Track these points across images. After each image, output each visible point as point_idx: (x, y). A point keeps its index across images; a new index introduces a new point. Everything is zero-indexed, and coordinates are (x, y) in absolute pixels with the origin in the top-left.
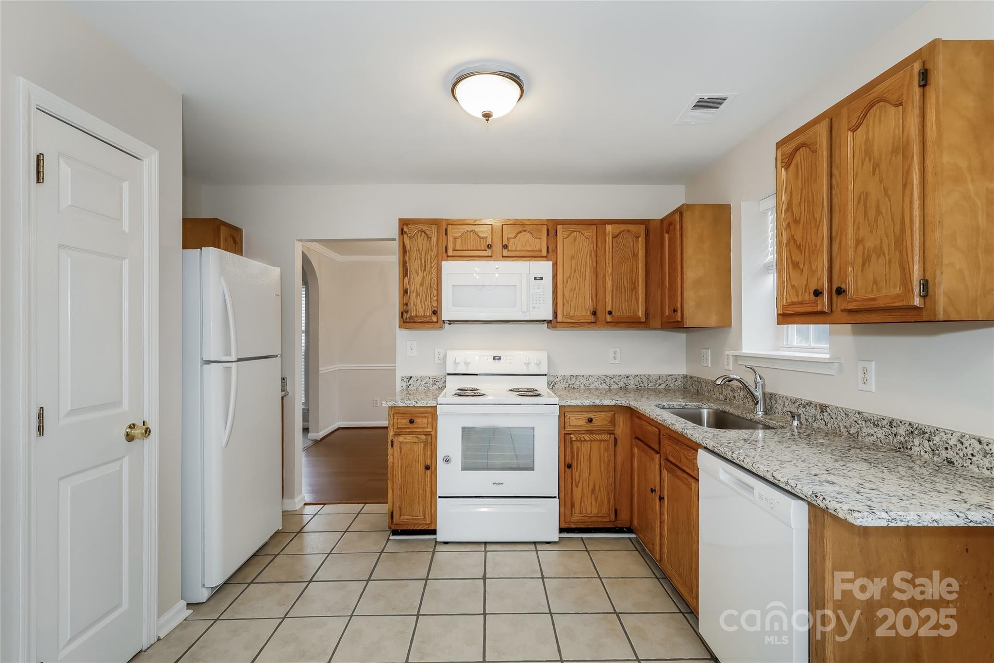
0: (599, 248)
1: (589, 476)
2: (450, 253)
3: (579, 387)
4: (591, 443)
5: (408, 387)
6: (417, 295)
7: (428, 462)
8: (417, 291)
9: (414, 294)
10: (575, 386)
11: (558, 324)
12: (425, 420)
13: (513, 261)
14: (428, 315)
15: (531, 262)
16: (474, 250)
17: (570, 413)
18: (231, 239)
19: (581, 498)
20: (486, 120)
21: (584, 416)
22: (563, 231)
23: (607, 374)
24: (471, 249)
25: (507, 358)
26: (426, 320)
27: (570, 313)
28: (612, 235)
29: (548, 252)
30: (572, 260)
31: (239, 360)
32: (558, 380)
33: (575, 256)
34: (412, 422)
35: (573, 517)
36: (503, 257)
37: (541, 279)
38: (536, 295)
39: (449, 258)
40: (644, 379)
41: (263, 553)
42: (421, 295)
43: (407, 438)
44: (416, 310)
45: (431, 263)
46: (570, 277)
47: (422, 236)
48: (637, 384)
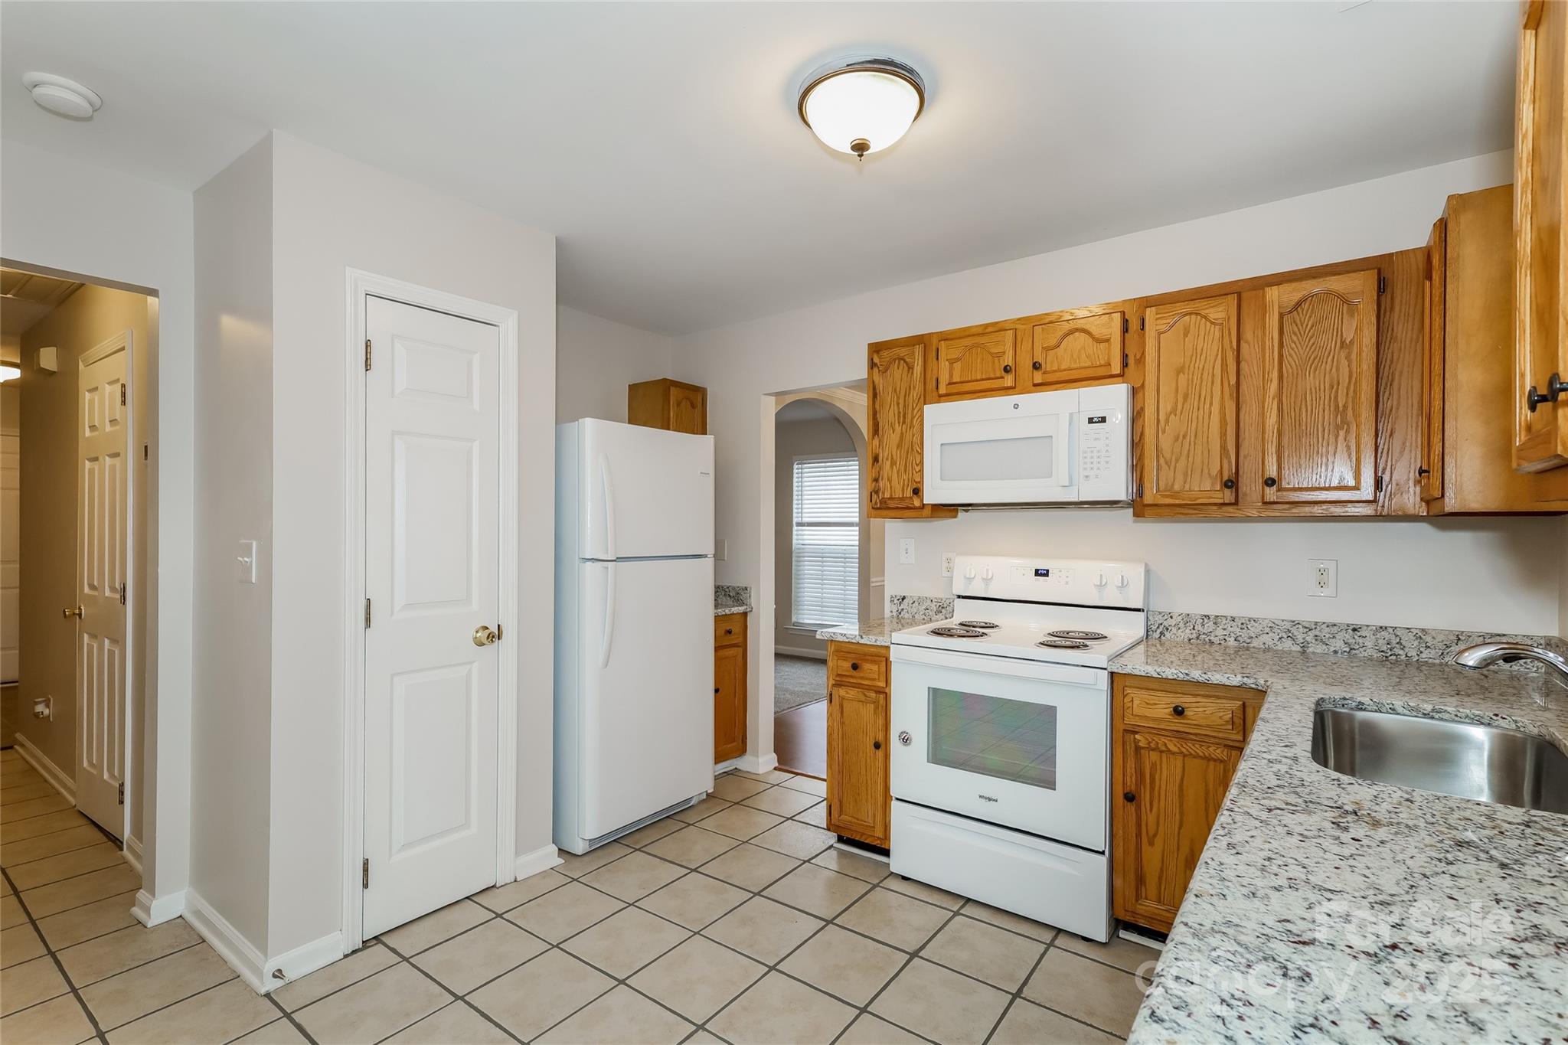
0: (1247, 342)
1: (1180, 828)
2: (943, 390)
3: (1222, 642)
4: (1184, 760)
5: (900, 613)
6: (893, 463)
7: (880, 737)
8: (892, 458)
9: (888, 463)
10: (1212, 638)
11: (1146, 508)
12: (875, 668)
13: (1056, 390)
14: (908, 496)
15: (1080, 389)
16: (983, 380)
17: (1135, 691)
18: (688, 402)
19: (1162, 869)
20: (859, 156)
21: (1169, 700)
22: (1157, 319)
23: (1297, 618)
24: (979, 378)
25: (1060, 574)
26: (905, 505)
27: (1173, 485)
28: (1279, 307)
29: (1125, 365)
30: (1178, 376)
31: (619, 559)
32: (1173, 622)
33: (1187, 366)
34: (855, 667)
35: (1140, 904)
36: (1035, 385)
37: (1103, 420)
38: (1092, 452)
39: (942, 398)
40: (1408, 639)
41: (678, 817)
42: (898, 463)
43: (849, 691)
44: (891, 487)
45: (913, 409)
46: (1174, 411)
47: (901, 367)
48: (1385, 648)
